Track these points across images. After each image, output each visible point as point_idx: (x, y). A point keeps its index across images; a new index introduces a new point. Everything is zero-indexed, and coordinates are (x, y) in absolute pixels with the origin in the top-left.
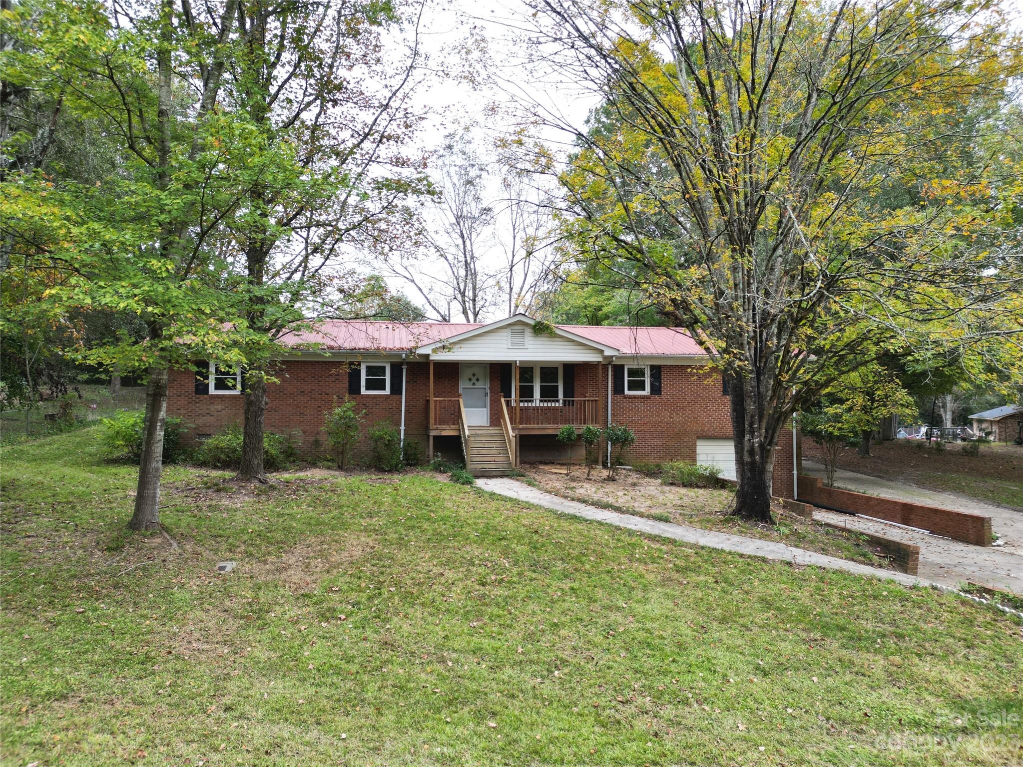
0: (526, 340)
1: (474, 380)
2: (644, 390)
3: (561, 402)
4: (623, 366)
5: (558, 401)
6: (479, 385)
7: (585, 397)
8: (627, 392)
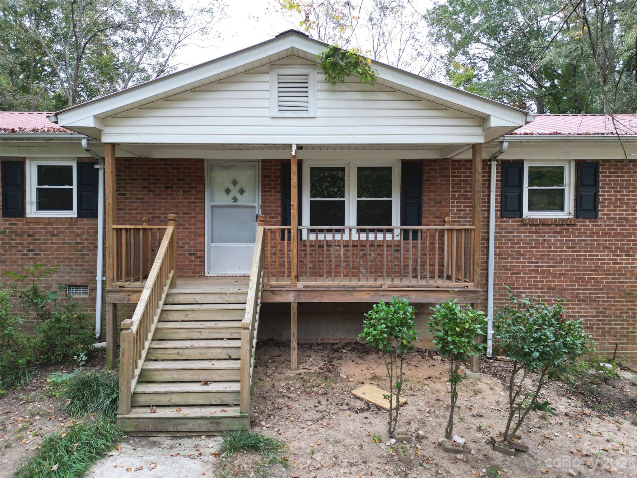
0: (311, 99)
1: (235, 192)
2: (562, 209)
3: (397, 232)
4: (520, 164)
5: (391, 231)
6: (243, 201)
7: (444, 222)
8: (526, 213)
